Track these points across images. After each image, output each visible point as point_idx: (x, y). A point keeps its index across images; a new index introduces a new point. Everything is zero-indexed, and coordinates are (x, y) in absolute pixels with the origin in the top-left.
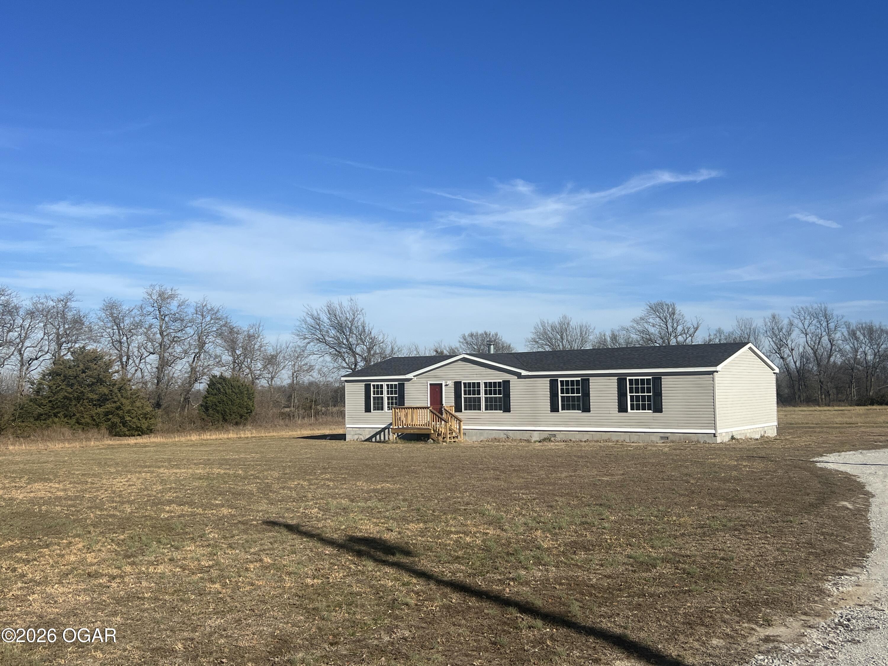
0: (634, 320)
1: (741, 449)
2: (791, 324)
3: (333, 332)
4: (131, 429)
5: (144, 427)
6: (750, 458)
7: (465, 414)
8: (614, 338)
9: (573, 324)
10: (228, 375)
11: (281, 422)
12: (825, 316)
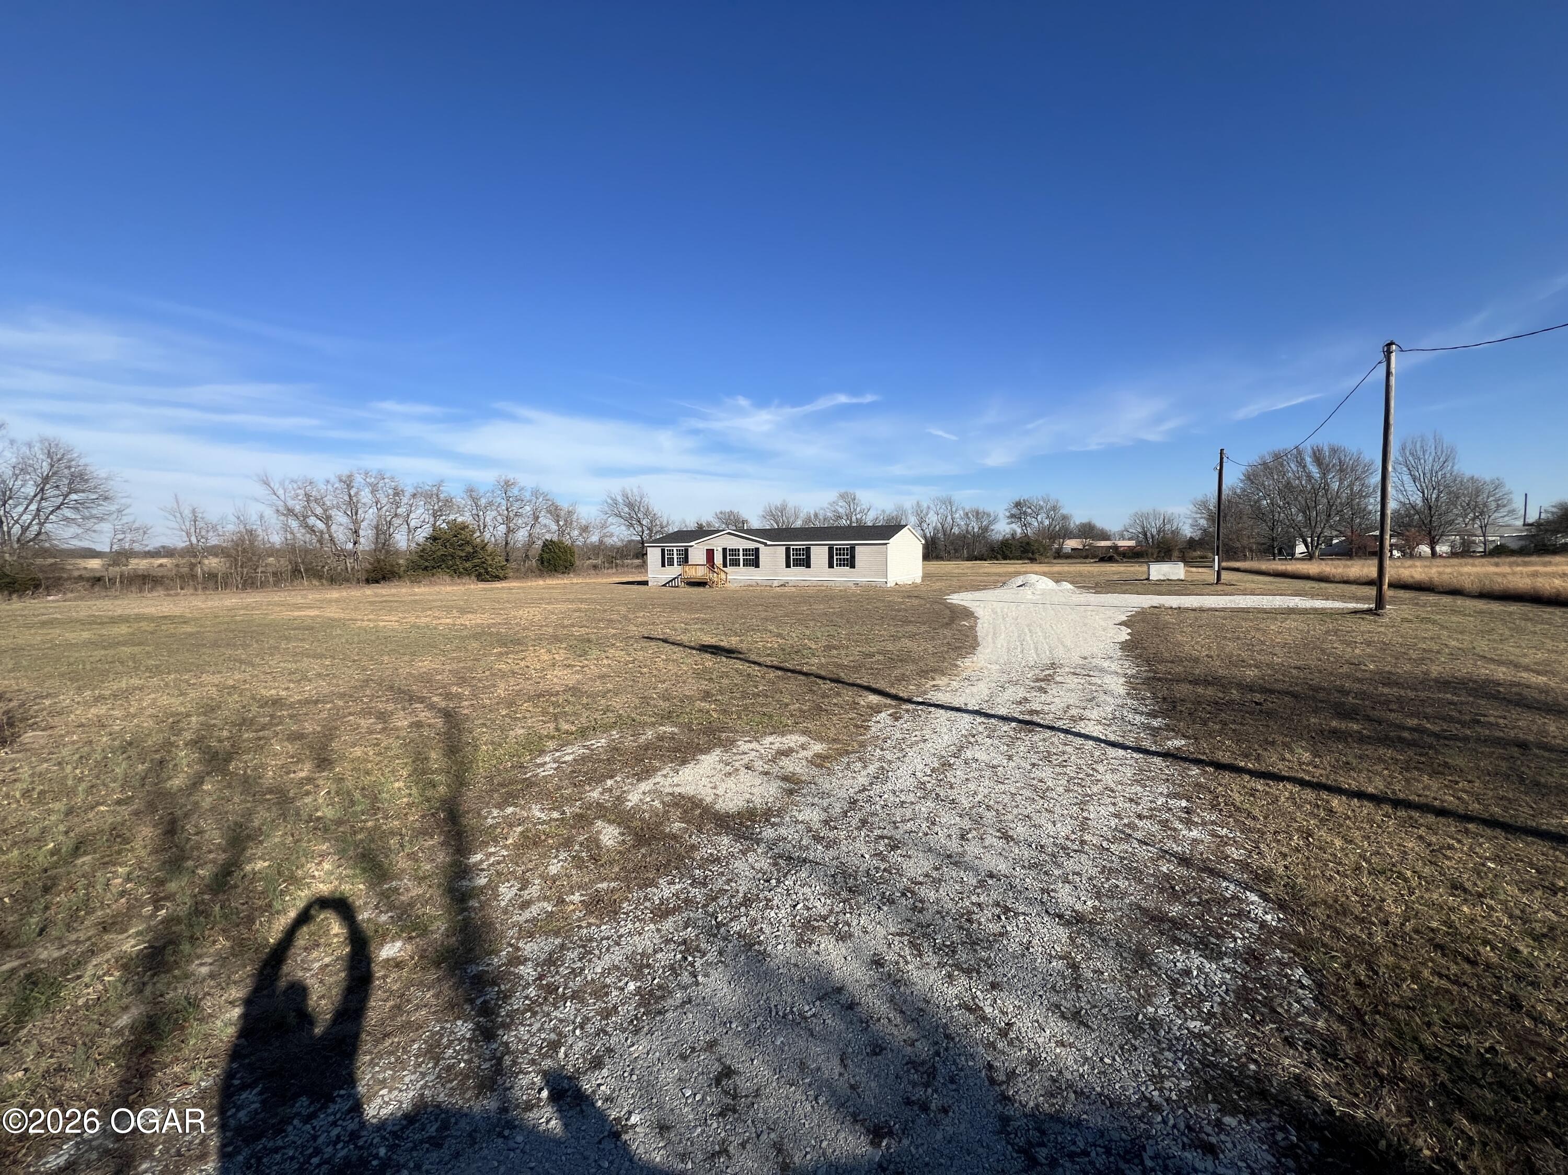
0: (829, 503)
1: (902, 591)
2: (929, 508)
3: (627, 509)
4: (492, 576)
5: (501, 576)
6: (909, 597)
7: (729, 569)
8: (816, 515)
9: (790, 505)
10: (555, 539)
11: (593, 572)
12: (950, 503)
